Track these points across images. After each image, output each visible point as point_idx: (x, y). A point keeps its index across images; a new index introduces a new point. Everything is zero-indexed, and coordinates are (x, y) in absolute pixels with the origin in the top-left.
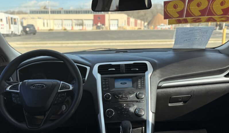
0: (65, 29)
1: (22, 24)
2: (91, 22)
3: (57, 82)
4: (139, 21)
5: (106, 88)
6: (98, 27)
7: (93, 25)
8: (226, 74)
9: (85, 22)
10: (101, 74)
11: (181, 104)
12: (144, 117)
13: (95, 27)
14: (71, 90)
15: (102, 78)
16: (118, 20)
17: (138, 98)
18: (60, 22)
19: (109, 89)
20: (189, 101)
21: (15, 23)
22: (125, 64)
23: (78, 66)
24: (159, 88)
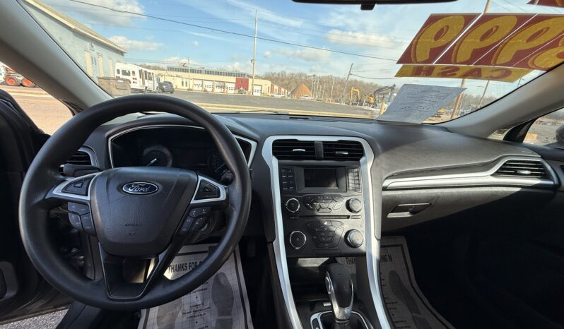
0: (205, 91)
1: (159, 80)
2: (233, 86)
3: (189, 176)
4: (283, 90)
5: (288, 186)
6: (240, 92)
7: (235, 89)
8: (496, 170)
9: (228, 85)
10: (279, 158)
11: (406, 214)
12: (363, 248)
13: (237, 91)
14: (222, 201)
15: (280, 165)
16: (261, 85)
17: (350, 210)
18: (200, 82)
19: (295, 189)
20: (423, 211)
21: (150, 79)
22: (323, 142)
23: (239, 140)
24: (385, 189)
